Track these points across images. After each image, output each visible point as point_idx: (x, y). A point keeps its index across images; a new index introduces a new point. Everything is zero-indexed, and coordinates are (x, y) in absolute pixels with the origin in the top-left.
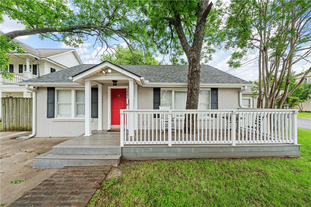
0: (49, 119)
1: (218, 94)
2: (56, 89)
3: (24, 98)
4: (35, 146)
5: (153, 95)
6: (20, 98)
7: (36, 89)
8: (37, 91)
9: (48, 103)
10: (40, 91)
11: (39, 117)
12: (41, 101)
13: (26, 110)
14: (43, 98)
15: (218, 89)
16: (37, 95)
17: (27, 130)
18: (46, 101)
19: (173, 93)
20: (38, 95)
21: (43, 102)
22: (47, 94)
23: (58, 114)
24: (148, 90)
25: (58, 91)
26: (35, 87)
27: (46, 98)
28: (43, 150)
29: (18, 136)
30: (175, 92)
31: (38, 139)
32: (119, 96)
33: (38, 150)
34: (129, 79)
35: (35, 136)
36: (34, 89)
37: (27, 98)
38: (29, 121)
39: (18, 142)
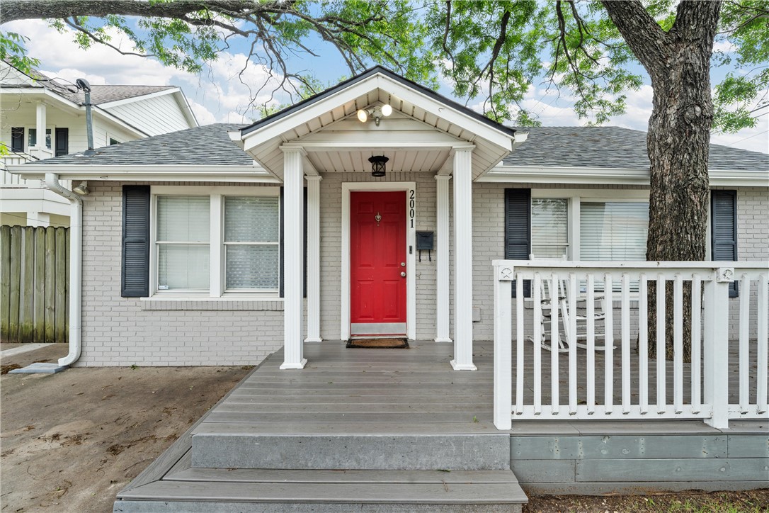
0: (130, 299)
1: (738, 212)
2: (155, 190)
3: (35, 229)
4: (88, 406)
5: (502, 215)
6: (21, 227)
7: (83, 190)
8: (84, 199)
9: (125, 244)
10: (98, 198)
11: (93, 293)
12: (101, 233)
13: (42, 270)
14: (106, 224)
15: (738, 194)
16: (85, 213)
17: (44, 339)
18: (117, 233)
19: (575, 208)
20: (91, 213)
21: (109, 238)
22: (121, 209)
23: (160, 284)
24: (484, 196)
25: (160, 198)
26: (81, 181)
27: (118, 224)
28: (122, 429)
29: (15, 362)
30: (582, 204)
31: (92, 374)
32: (379, 217)
33: (107, 428)
34: (456, 145)
35: (77, 361)
36: (78, 190)
37: (45, 229)
38: (50, 308)
39: (19, 390)
